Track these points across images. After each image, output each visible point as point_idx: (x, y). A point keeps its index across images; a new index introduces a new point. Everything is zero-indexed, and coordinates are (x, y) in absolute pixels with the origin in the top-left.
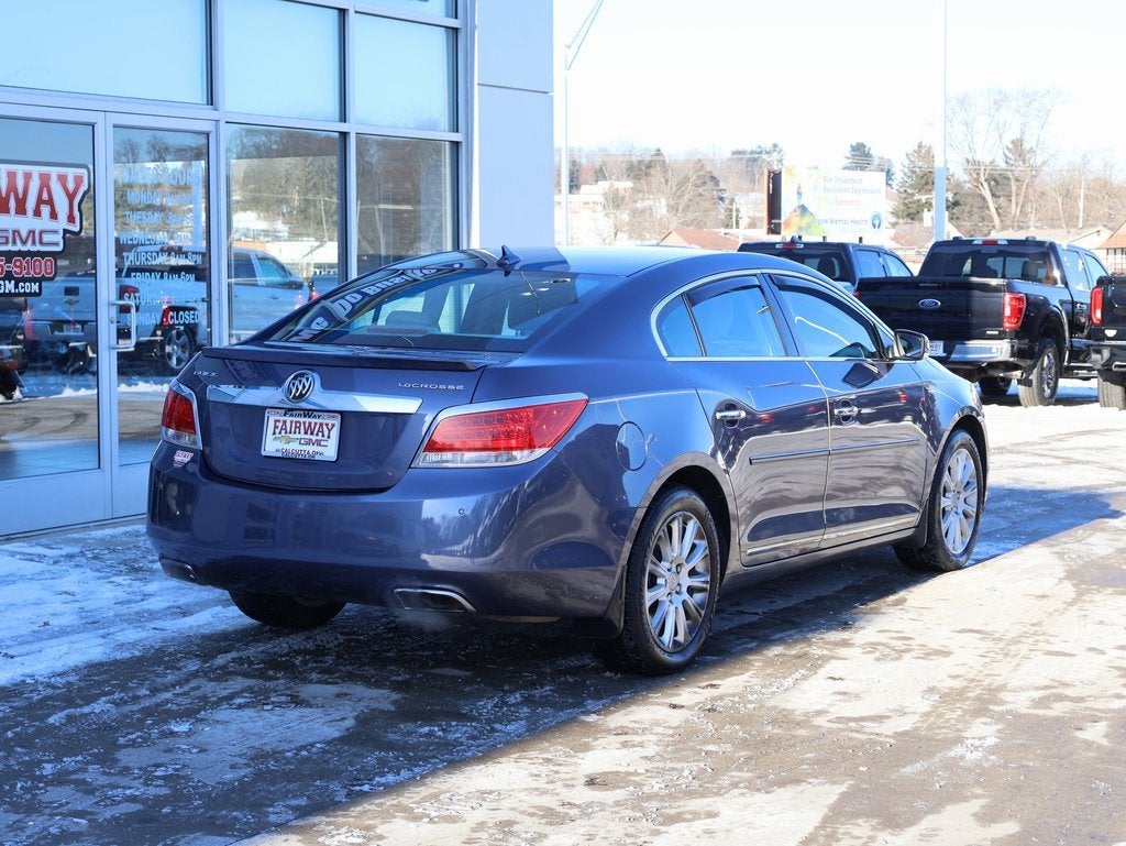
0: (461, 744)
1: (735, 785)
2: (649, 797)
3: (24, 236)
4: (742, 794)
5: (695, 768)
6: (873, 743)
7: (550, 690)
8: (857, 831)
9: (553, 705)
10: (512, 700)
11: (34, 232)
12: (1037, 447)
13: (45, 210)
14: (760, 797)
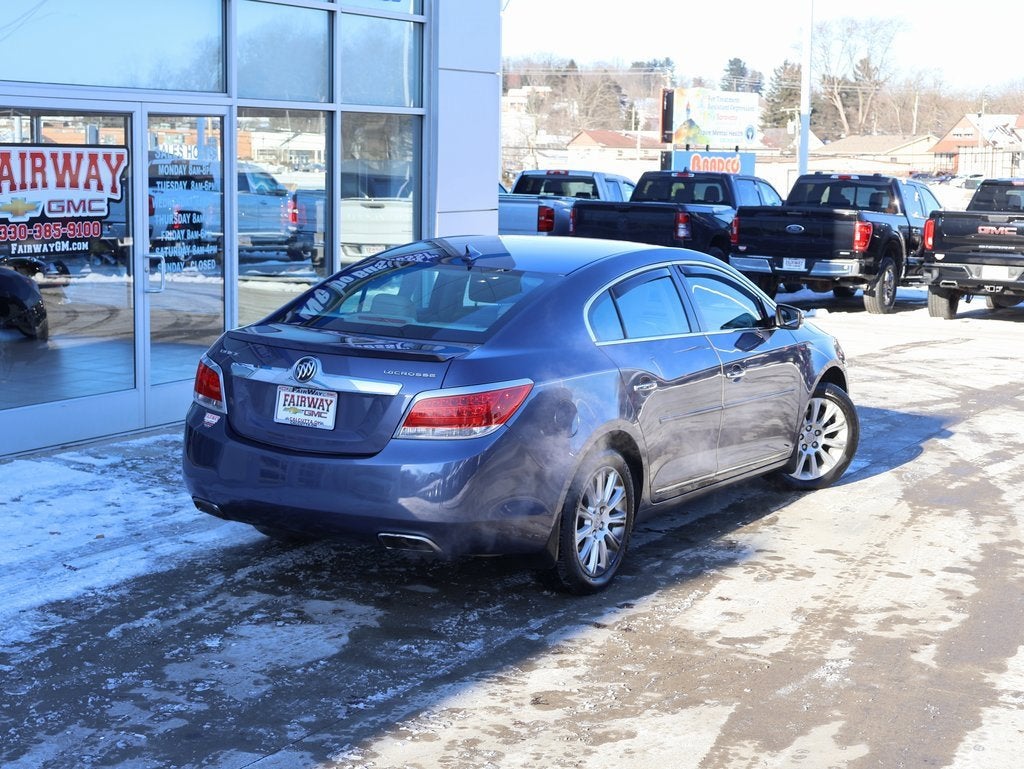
0: (433, 662)
1: (648, 706)
2: (582, 717)
3: (77, 205)
4: (654, 715)
5: (616, 688)
6: (754, 664)
7: (502, 609)
8: (744, 753)
9: (504, 623)
10: (471, 618)
11: (84, 202)
12: (879, 359)
13: (94, 183)
14: (668, 718)
